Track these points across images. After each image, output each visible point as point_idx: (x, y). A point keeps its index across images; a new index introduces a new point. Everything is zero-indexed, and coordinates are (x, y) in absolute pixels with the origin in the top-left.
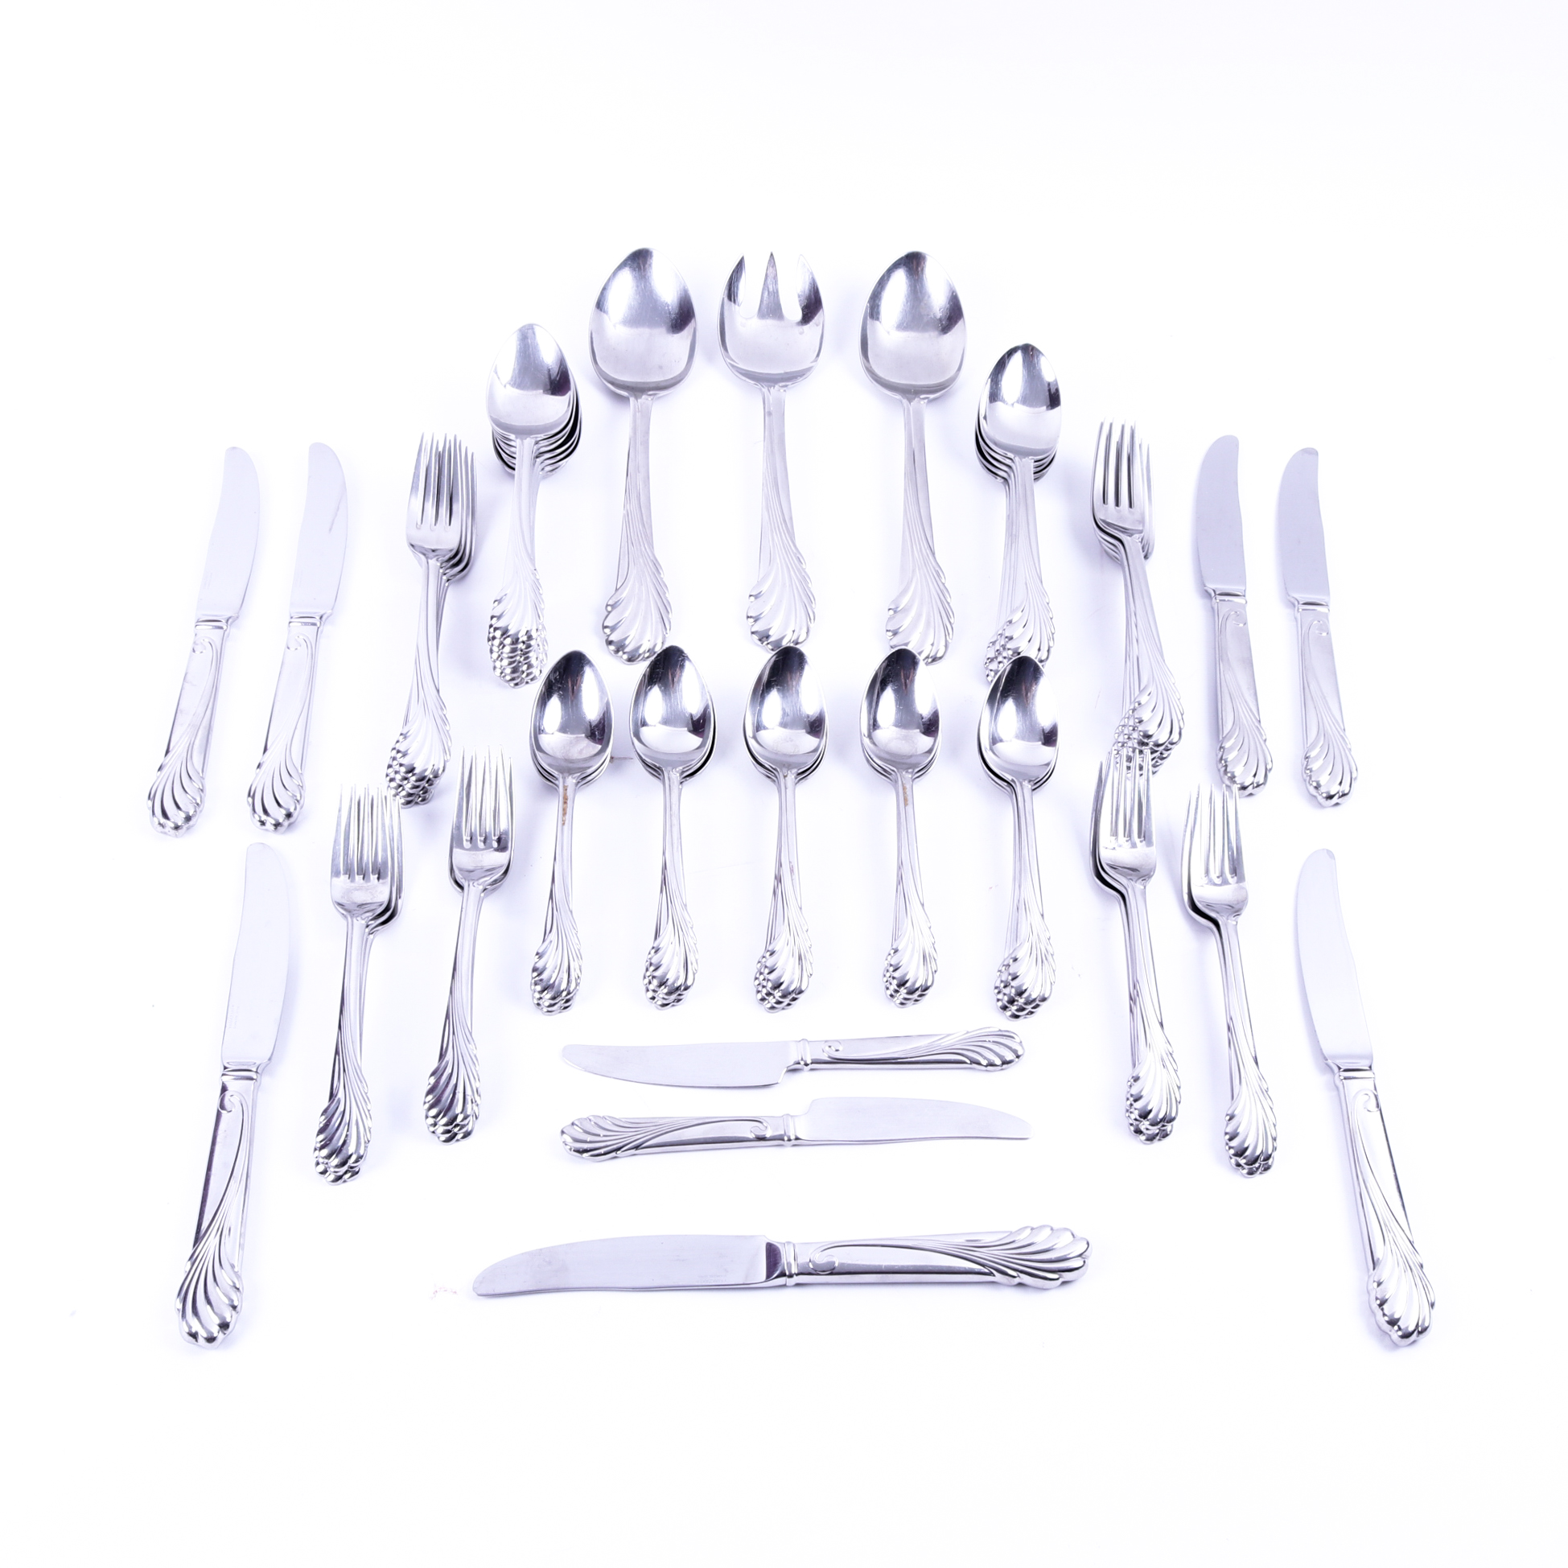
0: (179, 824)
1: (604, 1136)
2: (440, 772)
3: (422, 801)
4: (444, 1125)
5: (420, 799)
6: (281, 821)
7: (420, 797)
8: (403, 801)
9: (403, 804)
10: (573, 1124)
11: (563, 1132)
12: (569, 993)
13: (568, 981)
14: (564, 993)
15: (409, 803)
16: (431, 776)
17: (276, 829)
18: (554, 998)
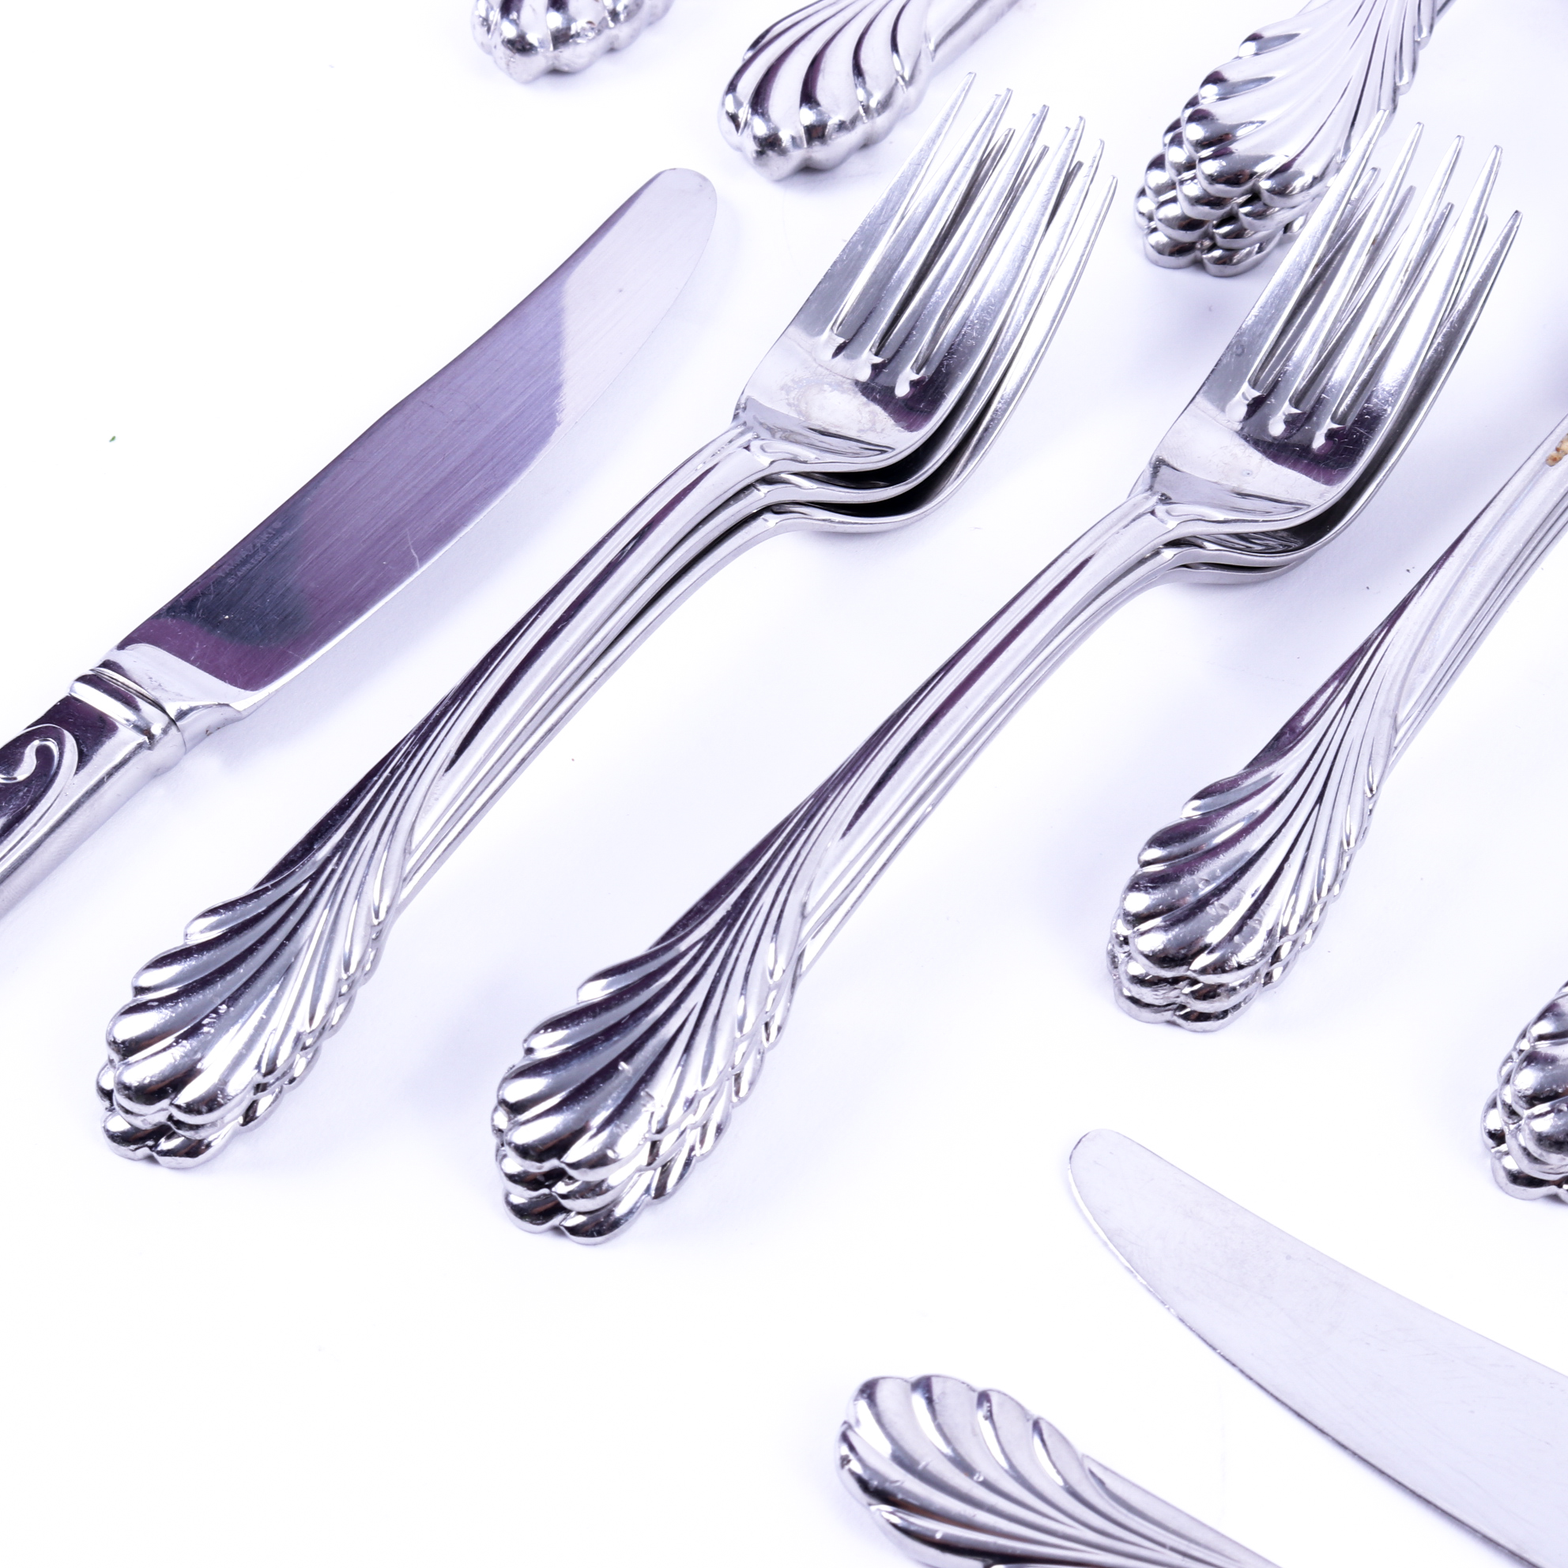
0: (532, 38)
1: (987, 1484)
2: (1298, 184)
3: (1219, 261)
4: (524, 1151)
5: (1217, 253)
6: (785, 137)
7: (1214, 247)
8: (1160, 238)
9: (1160, 250)
10: (924, 1385)
11: (869, 1391)
12: (1219, 967)
13: (1239, 928)
14: (1203, 960)
15: (1179, 250)
16: (1265, 185)
17: (761, 153)
18: (1161, 959)
